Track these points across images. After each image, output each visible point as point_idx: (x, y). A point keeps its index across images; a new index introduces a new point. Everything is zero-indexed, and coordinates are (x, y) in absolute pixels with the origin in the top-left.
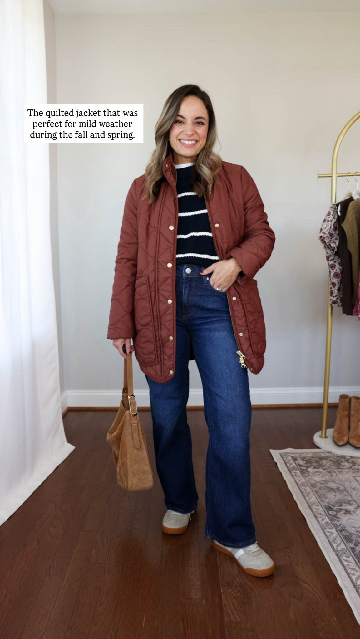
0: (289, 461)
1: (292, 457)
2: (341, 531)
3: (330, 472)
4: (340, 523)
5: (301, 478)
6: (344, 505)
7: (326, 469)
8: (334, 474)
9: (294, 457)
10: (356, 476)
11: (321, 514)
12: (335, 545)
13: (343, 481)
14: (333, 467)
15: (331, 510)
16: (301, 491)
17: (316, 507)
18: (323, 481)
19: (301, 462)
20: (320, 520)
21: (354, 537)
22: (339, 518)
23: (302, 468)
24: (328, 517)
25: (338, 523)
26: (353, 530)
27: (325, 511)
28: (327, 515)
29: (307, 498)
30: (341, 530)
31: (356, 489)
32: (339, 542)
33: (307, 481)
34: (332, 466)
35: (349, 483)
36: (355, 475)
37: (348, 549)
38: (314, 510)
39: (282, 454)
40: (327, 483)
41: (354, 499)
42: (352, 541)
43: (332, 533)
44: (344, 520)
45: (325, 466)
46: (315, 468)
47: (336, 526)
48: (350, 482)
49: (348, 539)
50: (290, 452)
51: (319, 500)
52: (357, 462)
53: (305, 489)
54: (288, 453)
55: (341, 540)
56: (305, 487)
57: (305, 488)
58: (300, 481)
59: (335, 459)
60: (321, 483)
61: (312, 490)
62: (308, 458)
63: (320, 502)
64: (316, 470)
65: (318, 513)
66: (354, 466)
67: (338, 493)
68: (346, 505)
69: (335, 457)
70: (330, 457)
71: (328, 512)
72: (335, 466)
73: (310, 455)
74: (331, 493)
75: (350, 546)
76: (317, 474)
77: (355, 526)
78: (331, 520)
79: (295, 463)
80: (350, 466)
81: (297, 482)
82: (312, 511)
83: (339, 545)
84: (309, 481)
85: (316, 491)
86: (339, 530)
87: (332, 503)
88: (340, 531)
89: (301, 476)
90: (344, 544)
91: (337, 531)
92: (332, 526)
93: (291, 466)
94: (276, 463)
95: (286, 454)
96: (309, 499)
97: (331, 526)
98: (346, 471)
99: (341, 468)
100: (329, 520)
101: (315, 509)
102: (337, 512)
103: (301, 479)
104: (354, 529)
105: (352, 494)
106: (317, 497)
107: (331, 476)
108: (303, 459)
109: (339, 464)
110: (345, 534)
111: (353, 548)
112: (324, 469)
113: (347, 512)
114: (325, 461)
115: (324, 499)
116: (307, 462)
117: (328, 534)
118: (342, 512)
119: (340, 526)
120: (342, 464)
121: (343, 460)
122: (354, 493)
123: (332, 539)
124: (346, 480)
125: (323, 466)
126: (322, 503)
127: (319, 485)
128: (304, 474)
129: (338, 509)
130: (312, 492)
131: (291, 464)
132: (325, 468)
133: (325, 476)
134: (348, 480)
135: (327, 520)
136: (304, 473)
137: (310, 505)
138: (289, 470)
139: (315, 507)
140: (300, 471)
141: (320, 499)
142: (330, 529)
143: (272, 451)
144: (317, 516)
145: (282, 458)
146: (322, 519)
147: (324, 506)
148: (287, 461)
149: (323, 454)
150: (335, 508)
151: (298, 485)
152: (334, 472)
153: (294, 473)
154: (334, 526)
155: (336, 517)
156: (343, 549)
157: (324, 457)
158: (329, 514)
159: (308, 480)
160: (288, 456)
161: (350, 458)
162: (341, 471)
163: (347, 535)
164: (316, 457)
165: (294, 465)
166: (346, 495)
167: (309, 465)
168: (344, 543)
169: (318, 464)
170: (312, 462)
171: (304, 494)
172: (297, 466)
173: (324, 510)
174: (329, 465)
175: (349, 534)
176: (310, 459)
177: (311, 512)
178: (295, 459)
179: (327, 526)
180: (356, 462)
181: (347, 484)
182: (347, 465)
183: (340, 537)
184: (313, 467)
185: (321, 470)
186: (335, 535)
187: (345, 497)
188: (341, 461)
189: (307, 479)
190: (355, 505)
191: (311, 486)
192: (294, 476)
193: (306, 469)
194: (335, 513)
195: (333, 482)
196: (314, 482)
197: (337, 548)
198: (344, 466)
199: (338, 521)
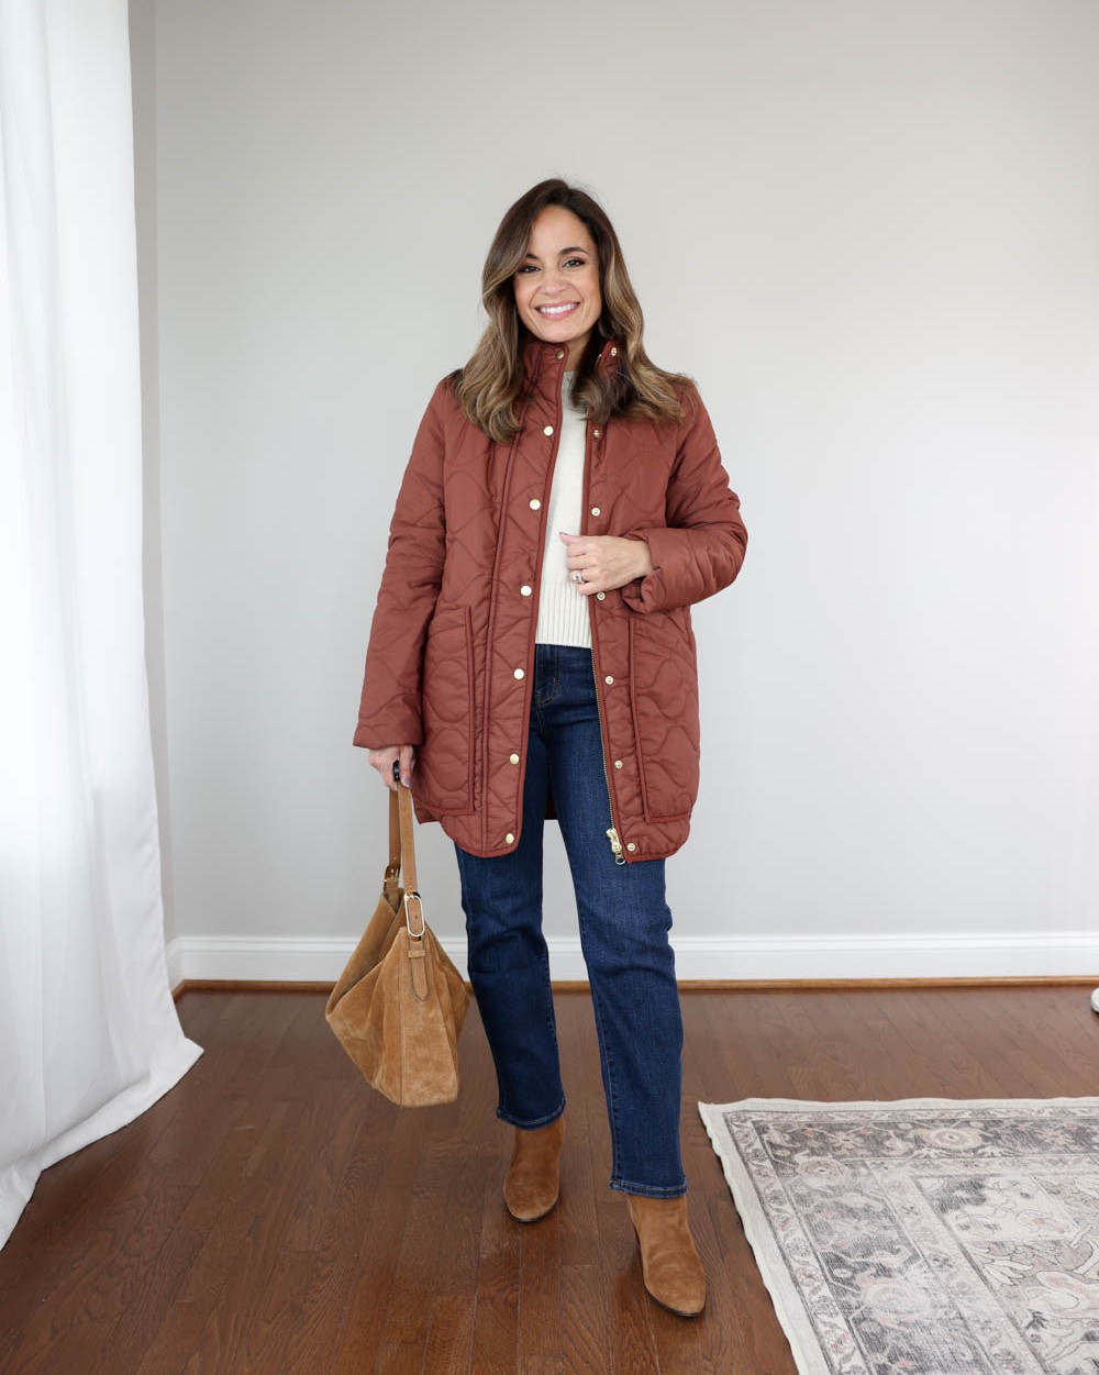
0: (746, 1136)
1: (753, 1122)
2: (857, 1322)
3: (851, 1166)
4: (860, 1300)
5: (772, 1181)
6: (877, 1252)
7: (844, 1156)
8: (863, 1170)
9: (761, 1124)
10: (921, 1177)
11: (810, 1276)
12: (835, 1358)
13: (885, 1190)
14: (860, 1152)
15: (840, 1267)
16: (767, 1214)
17: (801, 1259)
18: (830, 1188)
19: (777, 1138)
20: (806, 1290)
21: (889, 1339)
22: (858, 1288)
23: (779, 1153)
24: (829, 1284)
25: (853, 1302)
26: (889, 1320)
27: (822, 1269)
28: (827, 1280)
29: (781, 1234)
30: (858, 1320)
31: (916, 1210)
32: (848, 1351)
33: (788, 1188)
34: (861, 1148)
35: (897, 1194)
36: (918, 1173)
37: (869, 1368)
38: (795, 1265)
39: (729, 1116)
40: (841, 1195)
41: (906, 1238)
42: (884, 1348)
43: (833, 1326)
44: (872, 1291)
45: (839, 1148)
46: (813, 1152)
47: (846, 1309)
48: (903, 1192)
49: (874, 1342)
50: (749, 1108)
51: (811, 1238)
52: (928, 1136)
53: (777, 1210)
54: (744, 1111)
55: (854, 1344)
56: (781, 1204)
57: (780, 1208)
58: (768, 1187)
59: (869, 1129)
60: (824, 1195)
61: (796, 1213)
62: (798, 1128)
63: (814, 1244)
64: (815, 1158)
65: (804, 1274)
66: (919, 1147)
67: (866, 1222)
68: (880, 1252)
69: (871, 1126)
70: (858, 1125)
71: (831, 1272)
72: (869, 1149)
73: (805, 1119)
74: (846, 1219)
75: (875, 1361)
76: (816, 1170)
77: (899, 1308)
78: (838, 1292)
79: (762, 1140)
80: (907, 1150)
81: (762, 1190)
82: (789, 1267)
83: (847, 1358)
84: (792, 1189)
85: (806, 1216)
86: (854, 1319)
87: (844, 1248)
88: (855, 1322)
89: (773, 1174)
90: (860, 1356)
91: (847, 1321)
92: (837, 1309)
93: (750, 1150)
94: (710, 1140)
95: (741, 1117)
96: (786, 1236)
97: (834, 1308)
98: (895, 1162)
99: (884, 1155)
100: (831, 1291)
101: (799, 1262)
102: (855, 1271)
103: (772, 1184)
104: (893, 1316)
105: (902, 1226)
106: (807, 1231)
107: (854, 1175)
108: (784, 1129)
109: (880, 1143)
110: (867, 1330)
111: (884, 1365)
112: (838, 1158)
113: (883, 1271)
114: (841, 1136)
115: (824, 1237)
116: (795, 1137)
117: (822, 1329)
118: (867, 1273)
119: (856, 1308)
120: (887, 1143)
121: (891, 1132)
122: (908, 1221)
123: (832, 1343)
124: (894, 1186)
125: (834, 1149)
126: (819, 1249)
127: (818, 1200)
128: (783, 1169)
129: (859, 1263)
130: (795, 1221)
131: (750, 1146)
132: (839, 1153)
133: (837, 1175)
134: (897, 1186)
135: (825, 1291)
136: (783, 1167)
137: (787, 1252)
138: (743, 1159)
139: (797, 1257)
140: (772, 1162)
141: (814, 1235)
142: (831, 1315)
143: (702, 1107)
144: (800, 1280)
145: (728, 1126)
146: (811, 1288)
147: (822, 1254)
148: (739, 1136)
149: (841, 1116)
150: (850, 1261)
151: (760, 1200)
152: (865, 1165)
153: (757, 1166)
154: (843, 1307)
155: (848, 1284)
156: (855, 1368)
157: (840, 1125)
158: (833, 1277)
159: (790, 1186)
160: (745, 1121)
161: (910, 1126)
162: (883, 1163)
163: (873, 1334)
164: (819, 1125)
165: (758, 1145)
166: (885, 1228)
167: (798, 1145)
168: (862, 1352)
169: (821, 1144)
170: (807, 1138)
171: (774, 1222)
172: (764, 1147)
173: (821, 1266)
174: (850, 1147)
175: (878, 1329)
176: (803, 1130)
177: (787, 1271)
178: (761, 1130)
179: (823, 1307)
180: (924, 1138)
181: (894, 1200)
182: (900, 1145)
183: (854, 1336)
184: (808, 1151)
185: (828, 1158)
186: (840, 1332)
187: (882, 1232)
188: (885, 1135)
189: (790, 1182)
190: (906, 1253)
191: (797, 1202)
192: (755, 1175)
193: (789, 1157)
194: (849, 1274)
195: (856, 1190)
196: (805, 1191)
197: (840, 1364)
198: (892, 1149)
199: (853, 1294)
